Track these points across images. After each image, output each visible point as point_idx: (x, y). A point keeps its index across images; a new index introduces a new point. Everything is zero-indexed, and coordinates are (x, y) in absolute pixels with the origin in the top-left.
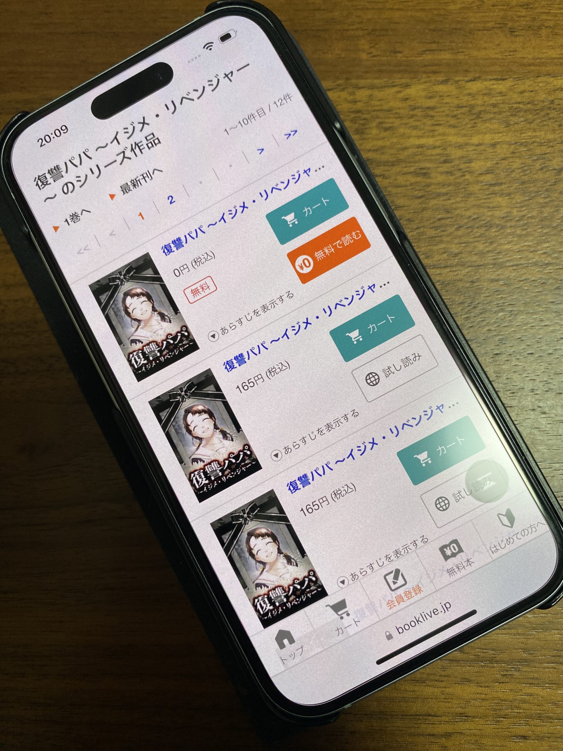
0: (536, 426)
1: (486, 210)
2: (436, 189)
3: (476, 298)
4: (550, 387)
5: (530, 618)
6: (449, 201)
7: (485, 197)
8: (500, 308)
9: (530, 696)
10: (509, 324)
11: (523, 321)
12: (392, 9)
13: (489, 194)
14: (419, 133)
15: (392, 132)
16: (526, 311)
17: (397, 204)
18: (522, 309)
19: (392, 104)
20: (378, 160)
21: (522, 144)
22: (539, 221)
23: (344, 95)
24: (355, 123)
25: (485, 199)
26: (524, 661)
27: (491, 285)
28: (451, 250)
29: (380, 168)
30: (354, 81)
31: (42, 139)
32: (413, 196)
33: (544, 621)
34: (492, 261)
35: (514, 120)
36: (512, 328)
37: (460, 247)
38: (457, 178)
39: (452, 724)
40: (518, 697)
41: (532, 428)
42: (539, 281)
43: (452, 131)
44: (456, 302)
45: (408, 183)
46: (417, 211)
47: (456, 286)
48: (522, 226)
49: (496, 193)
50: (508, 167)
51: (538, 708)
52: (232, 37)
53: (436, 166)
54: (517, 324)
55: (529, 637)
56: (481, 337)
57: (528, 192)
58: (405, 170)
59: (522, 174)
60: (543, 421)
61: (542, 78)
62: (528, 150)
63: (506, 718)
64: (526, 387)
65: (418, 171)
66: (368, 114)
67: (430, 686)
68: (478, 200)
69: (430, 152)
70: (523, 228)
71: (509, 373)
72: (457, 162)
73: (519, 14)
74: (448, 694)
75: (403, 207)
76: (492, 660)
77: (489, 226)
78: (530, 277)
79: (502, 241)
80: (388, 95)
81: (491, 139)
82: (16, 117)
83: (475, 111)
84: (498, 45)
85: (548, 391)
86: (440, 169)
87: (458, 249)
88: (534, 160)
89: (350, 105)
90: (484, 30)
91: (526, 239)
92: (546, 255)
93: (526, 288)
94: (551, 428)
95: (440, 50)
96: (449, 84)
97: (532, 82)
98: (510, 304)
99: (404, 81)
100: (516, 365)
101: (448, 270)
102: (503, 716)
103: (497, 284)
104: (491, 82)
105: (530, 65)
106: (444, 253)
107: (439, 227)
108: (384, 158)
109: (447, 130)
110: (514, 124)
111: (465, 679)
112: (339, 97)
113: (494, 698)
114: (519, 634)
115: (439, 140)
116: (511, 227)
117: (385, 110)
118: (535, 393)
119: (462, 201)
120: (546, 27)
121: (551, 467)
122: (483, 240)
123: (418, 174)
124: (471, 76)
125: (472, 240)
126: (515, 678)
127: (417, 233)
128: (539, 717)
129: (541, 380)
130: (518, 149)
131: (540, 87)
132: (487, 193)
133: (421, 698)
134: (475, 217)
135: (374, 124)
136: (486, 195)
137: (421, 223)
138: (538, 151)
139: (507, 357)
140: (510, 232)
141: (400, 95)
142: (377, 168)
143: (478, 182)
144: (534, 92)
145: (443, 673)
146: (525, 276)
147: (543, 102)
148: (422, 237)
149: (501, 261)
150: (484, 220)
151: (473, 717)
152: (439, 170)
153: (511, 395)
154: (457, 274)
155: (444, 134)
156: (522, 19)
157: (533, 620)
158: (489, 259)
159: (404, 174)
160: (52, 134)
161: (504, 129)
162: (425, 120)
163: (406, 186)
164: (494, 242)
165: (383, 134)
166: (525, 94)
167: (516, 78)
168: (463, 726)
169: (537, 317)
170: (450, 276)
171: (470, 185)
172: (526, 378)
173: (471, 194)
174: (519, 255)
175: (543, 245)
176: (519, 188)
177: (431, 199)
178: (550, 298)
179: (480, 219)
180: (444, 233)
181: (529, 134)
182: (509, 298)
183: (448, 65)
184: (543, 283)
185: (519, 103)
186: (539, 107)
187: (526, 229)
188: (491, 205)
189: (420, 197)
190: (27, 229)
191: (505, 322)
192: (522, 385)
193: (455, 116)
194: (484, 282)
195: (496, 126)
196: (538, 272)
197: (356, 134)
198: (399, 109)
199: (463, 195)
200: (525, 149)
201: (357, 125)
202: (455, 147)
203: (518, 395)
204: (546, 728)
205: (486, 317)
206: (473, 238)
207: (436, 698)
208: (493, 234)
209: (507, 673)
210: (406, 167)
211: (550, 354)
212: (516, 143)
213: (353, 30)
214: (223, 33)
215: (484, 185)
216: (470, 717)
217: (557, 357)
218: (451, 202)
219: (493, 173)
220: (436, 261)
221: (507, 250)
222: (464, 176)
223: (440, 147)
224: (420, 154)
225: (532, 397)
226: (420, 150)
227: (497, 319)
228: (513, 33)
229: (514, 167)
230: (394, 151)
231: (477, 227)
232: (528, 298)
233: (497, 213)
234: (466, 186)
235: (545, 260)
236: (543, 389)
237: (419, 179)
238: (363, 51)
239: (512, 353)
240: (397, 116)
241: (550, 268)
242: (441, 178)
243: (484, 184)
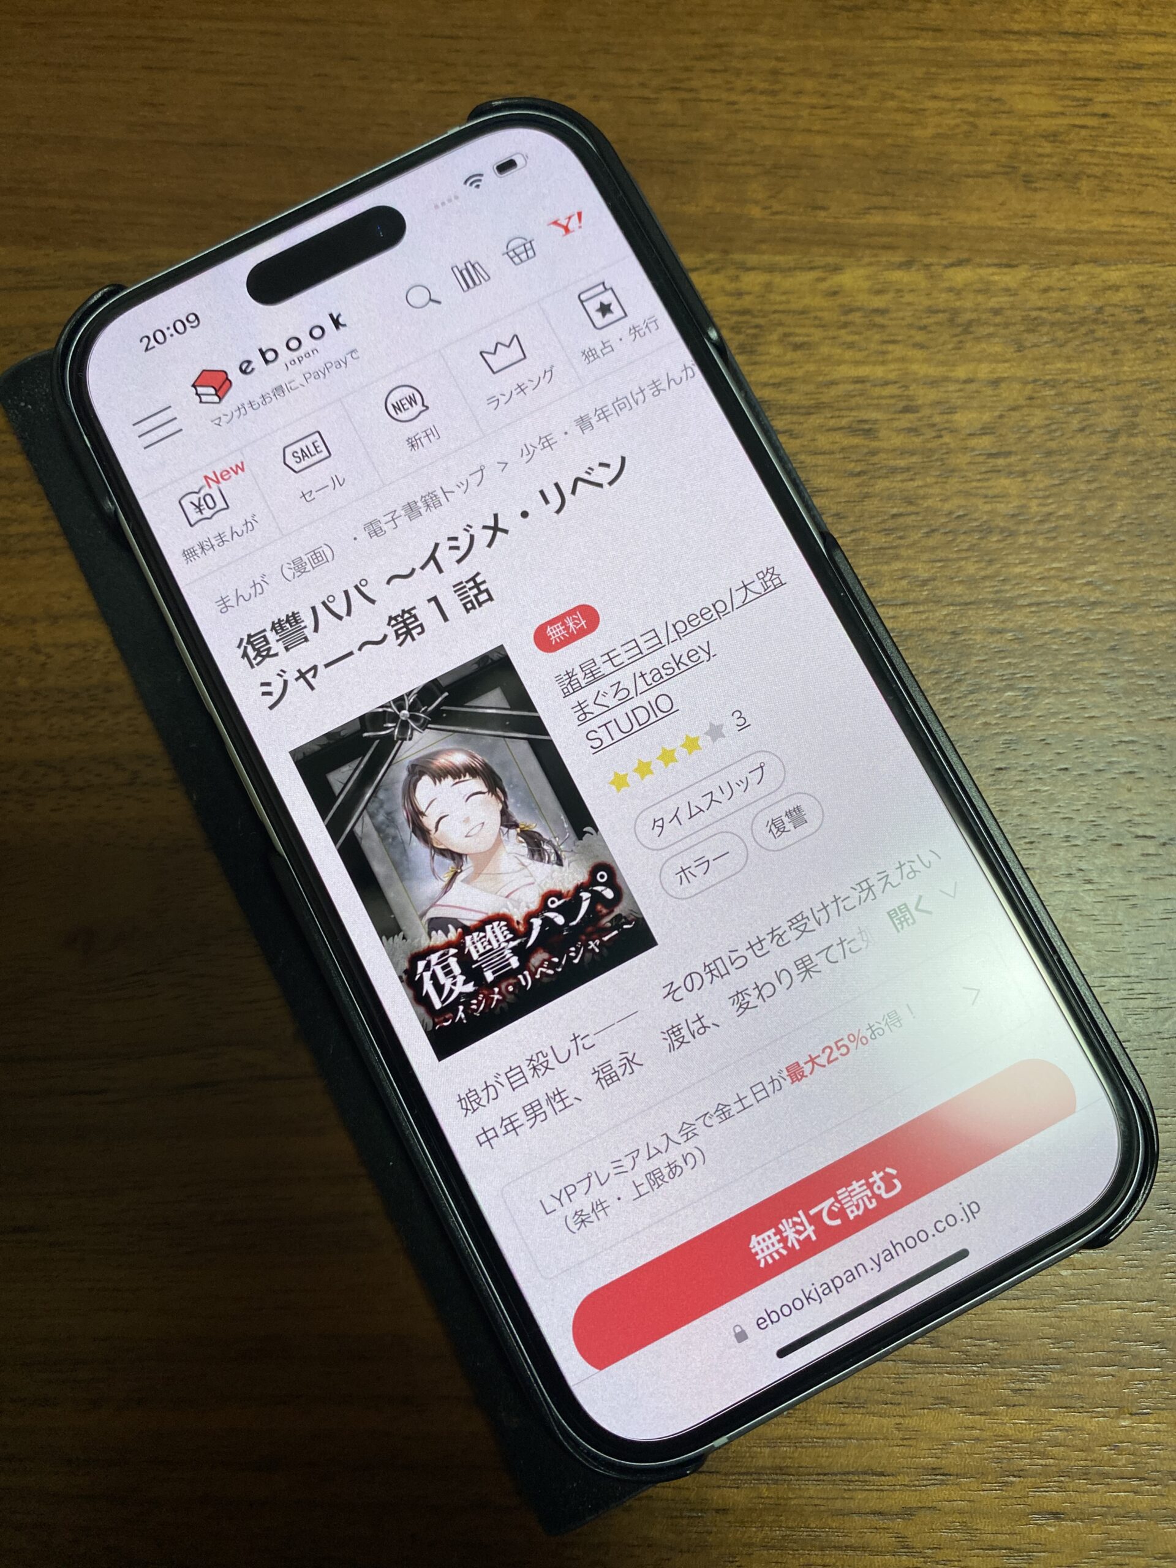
0: (1075, 906)
1: (980, 502)
2: (888, 459)
3: (963, 663)
4: (1101, 832)
5: (1066, 1276)
6: (912, 483)
7: (979, 477)
8: (1008, 682)
9: (1067, 1431)
10: (1023, 713)
11: (1049, 709)
12: (809, 131)
13: (986, 472)
14: (860, 356)
15: (807, 352)
16: (1054, 688)
17: (815, 485)
18: (1047, 685)
19: (808, 301)
20: (782, 402)
21: (1046, 383)
22: (1079, 524)
23: (718, 280)
24: (739, 333)
25: (979, 480)
26: (1055, 1361)
27: (990, 640)
28: (915, 574)
29: (784, 417)
30: (738, 257)
31: (148, 337)
32: (845, 472)
33: (1092, 1282)
34: (990, 596)
35: (1031, 338)
36: (1029, 720)
37: (933, 568)
38: (928, 441)
39: (916, 1491)
40: (1044, 1433)
41: (1067, 911)
42: (1079, 634)
43: (919, 354)
44: (925, 669)
45: (836, 447)
46: (852, 499)
47: (923, 640)
48: (1049, 532)
49: (999, 471)
50: (1021, 424)
51: (1083, 1455)
52: (518, 167)
53: (890, 417)
54: (1039, 714)
55: (1064, 1314)
56: (970, 736)
57: (1059, 471)
58: (832, 423)
59: (1047, 437)
60: (1088, 899)
61: (1081, 266)
62: (1056, 395)
63: (1020, 1477)
64: (1054, 832)
65: (854, 425)
66: (764, 316)
67: (874, 1414)
68: (966, 482)
69: (877, 391)
70: (1048, 535)
71: (1024, 806)
72: (926, 412)
73: (1039, 150)
74: (907, 1429)
75: (827, 490)
76: (991, 1361)
77: (986, 530)
78: (1062, 626)
79: (1011, 559)
80: (801, 284)
81: (991, 372)
82: (100, 295)
83: (959, 320)
84: (1003, 204)
85: (1096, 840)
86: (896, 424)
87: (929, 570)
88: (1069, 414)
89: (730, 300)
90: (977, 176)
91: (1054, 556)
92: (1091, 587)
93: (1055, 647)
94: (1103, 910)
95: (898, 209)
96: (913, 269)
97: (1063, 273)
98: (1025, 677)
99: (830, 260)
100: (1036, 791)
101: (910, 610)
102: (1016, 1473)
103: (1002, 638)
104: (991, 270)
105: (1060, 242)
106: (902, 578)
107: (892, 529)
108: (792, 399)
109: (910, 353)
110: (1032, 346)
111: (942, 1398)
112: (709, 284)
113: (998, 1437)
114: (1045, 1309)
115: (894, 370)
116: (1026, 533)
117: (794, 312)
118: (1073, 843)
119: (936, 483)
120: (1089, 176)
121: (1103, 984)
122: (976, 556)
123: (856, 431)
124: (952, 257)
125: (955, 556)
126: (1037, 1397)
127: (853, 540)
128: (1085, 1475)
129: (1084, 819)
130: (1038, 392)
131: (1079, 283)
132: (983, 469)
133: (857, 1439)
134: (961, 513)
135: (775, 337)
136: (981, 473)
137: (859, 521)
138: (1076, 396)
139: (1020, 775)
140: (1026, 544)
141: (824, 286)
142: (779, 417)
143: (967, 448)
144: (1067, 292)
145: (901, 1387)
146: (1052, 624)
147: (1084, 309)
148: (862, 548)
149: (1008, 595)
150: (976, 520)
151: (957, 1475)
152: (895, 426)
153: (1028, 846)
154: (927, 619)
155: (903, 360)
156: (1046, 160)
157: (1072, 1280)
158: (986, 591)
159: (828, 430)
160: (168, 328)
161: (1015, 355)
162: (869, 333)
163: (833, 453)
164: (996, 560)
165: (790, 356)
166: (1054, 294)
167: (1035, 264)
168: (936, 1494)
169: (1075, 702)
170: (913, 621)
171: (952, 455)
172: (1056, 815)
173: (953, 471)
174: (1042, 586)
175: (1086, 570)
176: (1041, 463)
177: (880, 477)
178: (1099, 666)
179: (969, 517)
180: (902, 542)
181: (1059, 365)
182: (1024, 665)
183: (912, 235)
184: (1085, 639)
185: (1041, 309)
186: (1076, 317)
187: (1055, 538)
188: (990, 493)
189: (859, 474)
190: (111, 505)
191: (1015, 709)
192: (1047, 828)
193: (923, 328)
194: (975, 634)
195: (998, 349)
196: (1077, 617)
197: (740, 353)
198: (822, 310)
199: (938, 473)
200: (1053, 392)
201: (742, 337)
202: (924, 384)
203: (1041, 846)
204: (1099, 1496)
205: (980, 700)
206: (956, 551)
207: (886, 1438)
208: (995, 546)
209: (1022, 1387)
210: (832, 417)
211: (1100, 770)
212: (1035, 381)
213: (737, 164)
214: (503, 158)
215: (977, 455)
216: (950, 1475)
217: (1114, 776)
218: (916, 484)
219: (994, 433)
220: (887, 592)
221: (1019, 575)
222: (940, 437)
223: (895, 382)
224: (861, 395)
225: (1068, 851)
226: (859, 386)
227: (1000, 703)
228: (1029, 185)
229: (1033, 424)
230: (811, 388)
231: (965, 533)
232: (1059, 665)
233: (1001, 508)
234: (945, 456)
235: (1090, 596)
236: (1088, 835)
237: (856, 441)
238: (756, 202)
239: (1029, 768)
240: (817, 322)
241: (1099, 611)
242: (897, 441)
243: (977, 453)
